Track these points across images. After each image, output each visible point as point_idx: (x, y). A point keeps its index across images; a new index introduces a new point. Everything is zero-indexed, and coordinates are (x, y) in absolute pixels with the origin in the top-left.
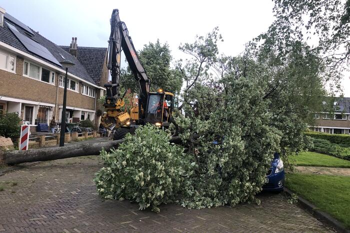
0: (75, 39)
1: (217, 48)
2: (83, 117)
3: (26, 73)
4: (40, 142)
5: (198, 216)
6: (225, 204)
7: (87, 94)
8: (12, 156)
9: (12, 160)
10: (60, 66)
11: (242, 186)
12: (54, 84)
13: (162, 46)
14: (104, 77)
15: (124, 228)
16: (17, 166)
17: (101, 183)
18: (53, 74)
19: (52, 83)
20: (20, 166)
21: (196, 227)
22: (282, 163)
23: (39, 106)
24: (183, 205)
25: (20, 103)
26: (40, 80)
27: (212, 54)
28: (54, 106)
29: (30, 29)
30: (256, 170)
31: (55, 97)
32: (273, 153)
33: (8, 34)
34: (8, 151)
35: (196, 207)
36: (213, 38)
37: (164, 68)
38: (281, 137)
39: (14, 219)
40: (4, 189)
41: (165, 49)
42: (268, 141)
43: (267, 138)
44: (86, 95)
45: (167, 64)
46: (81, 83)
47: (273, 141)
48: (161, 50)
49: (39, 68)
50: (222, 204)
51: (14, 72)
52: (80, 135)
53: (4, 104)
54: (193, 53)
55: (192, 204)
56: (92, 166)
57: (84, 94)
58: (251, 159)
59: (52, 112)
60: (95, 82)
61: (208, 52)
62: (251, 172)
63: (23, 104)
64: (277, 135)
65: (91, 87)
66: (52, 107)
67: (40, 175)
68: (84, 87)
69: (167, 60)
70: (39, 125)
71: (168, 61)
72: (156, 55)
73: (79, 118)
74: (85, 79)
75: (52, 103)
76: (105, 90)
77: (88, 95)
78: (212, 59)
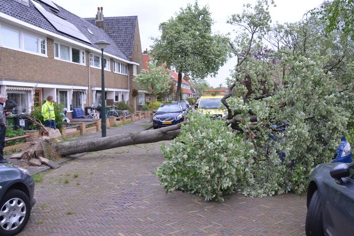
0: (100, 9)
1: (269, 16)
2: (117, 98)
3: (57, 56)
4: (81, 130)
5: (262, 204)
6: (288, 191)
7: (119, 71)
8: (64, 147)
9: (64, 151)
10: (90, 44)
11: (306, 172)
12: (85, 64)
13: (201, 8)
14: (136, 50)
15: (192, 217)
16: (70, 157)
17: (164, 177)
18: (83, 53)
19: (82, 63)
20: (72, 157)
21: (261, 215)
22: (349, 146)
23: (72, 91)
24: (245, 193)
25: (54, 88)
26: (71, 61)
27: (265, 24)
28: (86, 88)
29: (55, 4)
30: (321, 155)
31: (87, 78)
32: (340, 138)
33: (36, 15)
34: (59, 143)
35: (257, 196)
36: (264, 4)
37: (204, 34)
38: (348, 119)
39: (90, 209)
40: (69, 181)
41: (205, 12)
42: (335, 124)
43: (333, 122)
44: (118, 73)
45: (207, 29)
46: (112, 60)
47: (340, 125)
48: (200, 14)
49: (69, 48)
50: (285, 191)
51: (46, 55)
52: (118, 120)
53: (39, 91)
54: (242, 23)
55: (253, 193)
56: (142, 156)
57: (116, 72)
58: (315, 143)
59: (85, 96)
60: (127, 57)
61: (259, 21)
62: (315, 158)
63: (57, 90)
64: (344, 117)
65: (123, 63)
66: (85, 90)
67: (94, 166)
68: (116, 64)
69: (207, 25)
70: (74, 110)
71: (209, 25)
72: (194, 20)
73: (113, 100)
74: (116, 55)
75: (85, 86)
76: (137, 66)
77: (120, 73)
78: (265, 29)
